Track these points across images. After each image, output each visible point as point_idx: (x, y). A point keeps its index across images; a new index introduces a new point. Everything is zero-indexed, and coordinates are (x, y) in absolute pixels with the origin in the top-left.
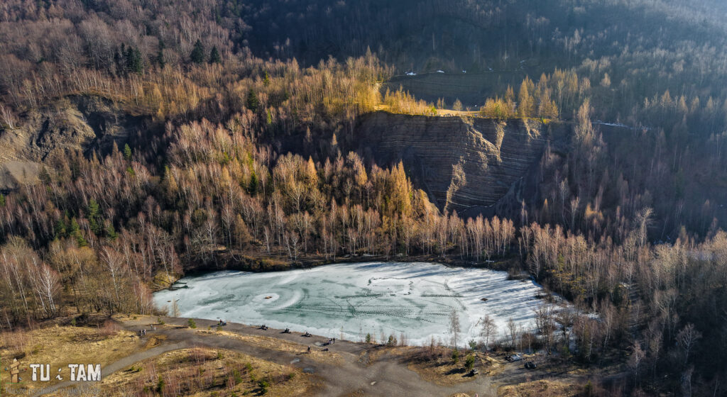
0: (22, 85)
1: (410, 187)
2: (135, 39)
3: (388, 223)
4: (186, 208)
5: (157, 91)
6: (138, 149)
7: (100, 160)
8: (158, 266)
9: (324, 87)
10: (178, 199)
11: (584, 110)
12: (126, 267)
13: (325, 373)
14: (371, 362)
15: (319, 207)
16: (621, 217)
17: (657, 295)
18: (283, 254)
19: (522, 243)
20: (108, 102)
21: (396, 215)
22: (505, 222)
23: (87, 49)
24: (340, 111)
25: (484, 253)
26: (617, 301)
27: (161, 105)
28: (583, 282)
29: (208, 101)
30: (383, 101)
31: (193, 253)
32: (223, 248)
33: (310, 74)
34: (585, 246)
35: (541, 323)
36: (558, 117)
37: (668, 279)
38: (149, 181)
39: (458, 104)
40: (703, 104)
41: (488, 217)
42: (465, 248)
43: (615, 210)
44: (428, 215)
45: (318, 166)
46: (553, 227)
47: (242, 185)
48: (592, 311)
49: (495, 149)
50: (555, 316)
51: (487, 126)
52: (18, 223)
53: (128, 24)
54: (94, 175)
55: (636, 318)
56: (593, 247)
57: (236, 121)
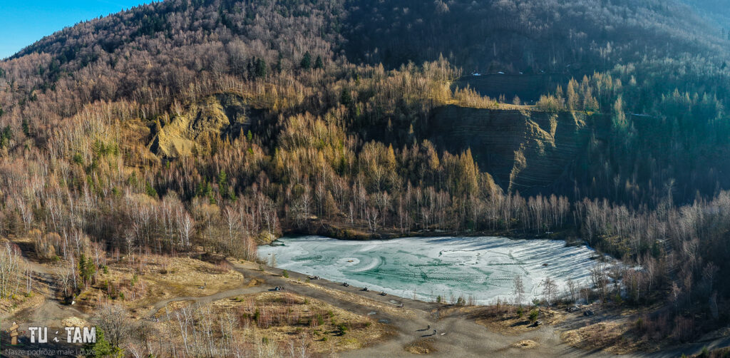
0: (188, 87)
1: (477, 171)
2: (263, 52)
3: (457, 203)
4: (288, 182)
5: (274, 90)
6: (257, 134)
7: (230, 141)
8: (263, 226)
9: (404, 85)
10: (283, 175)
11: (619, 104)
12: (240, 223)
13: (399, 324)
14: (440, 318)
15: (397, 188)
16: (653, 187)
17: (685, 245)
18: (364, 226)
19: (576, 214)
20: (240, 98)
21: (465, 195)
22: (561, 199)
23: (230, 61)
24: (416, 105)
25: (544, 226)
26: (656, 254)
27: (276, 101)
28: (628, 243)
29: (311, 98)
30: (453, 96)
31: (291, 219)
32: (315, 217)
33: (393, 76)
34: (627, 213)
35: (596, 279)
36: (599, 110)
37: (691, 232)
38: (263, 159)
39: (517, 99)
40: (701, 98)
41: (546, 195)
42: (527, 222)
43: (647, 182)
44: (493, 195)
45: (397, 152)
46: (601, 200)
47: (333, 166)
48: (637, 265)
49: (550, 137)
50: (607, 272)
51: (542, 117)
52: (175, 181)
53: (259, 43)
54: (226, 152)
55: (672, 264)
56: (634, 213)
57: (332, 114)
